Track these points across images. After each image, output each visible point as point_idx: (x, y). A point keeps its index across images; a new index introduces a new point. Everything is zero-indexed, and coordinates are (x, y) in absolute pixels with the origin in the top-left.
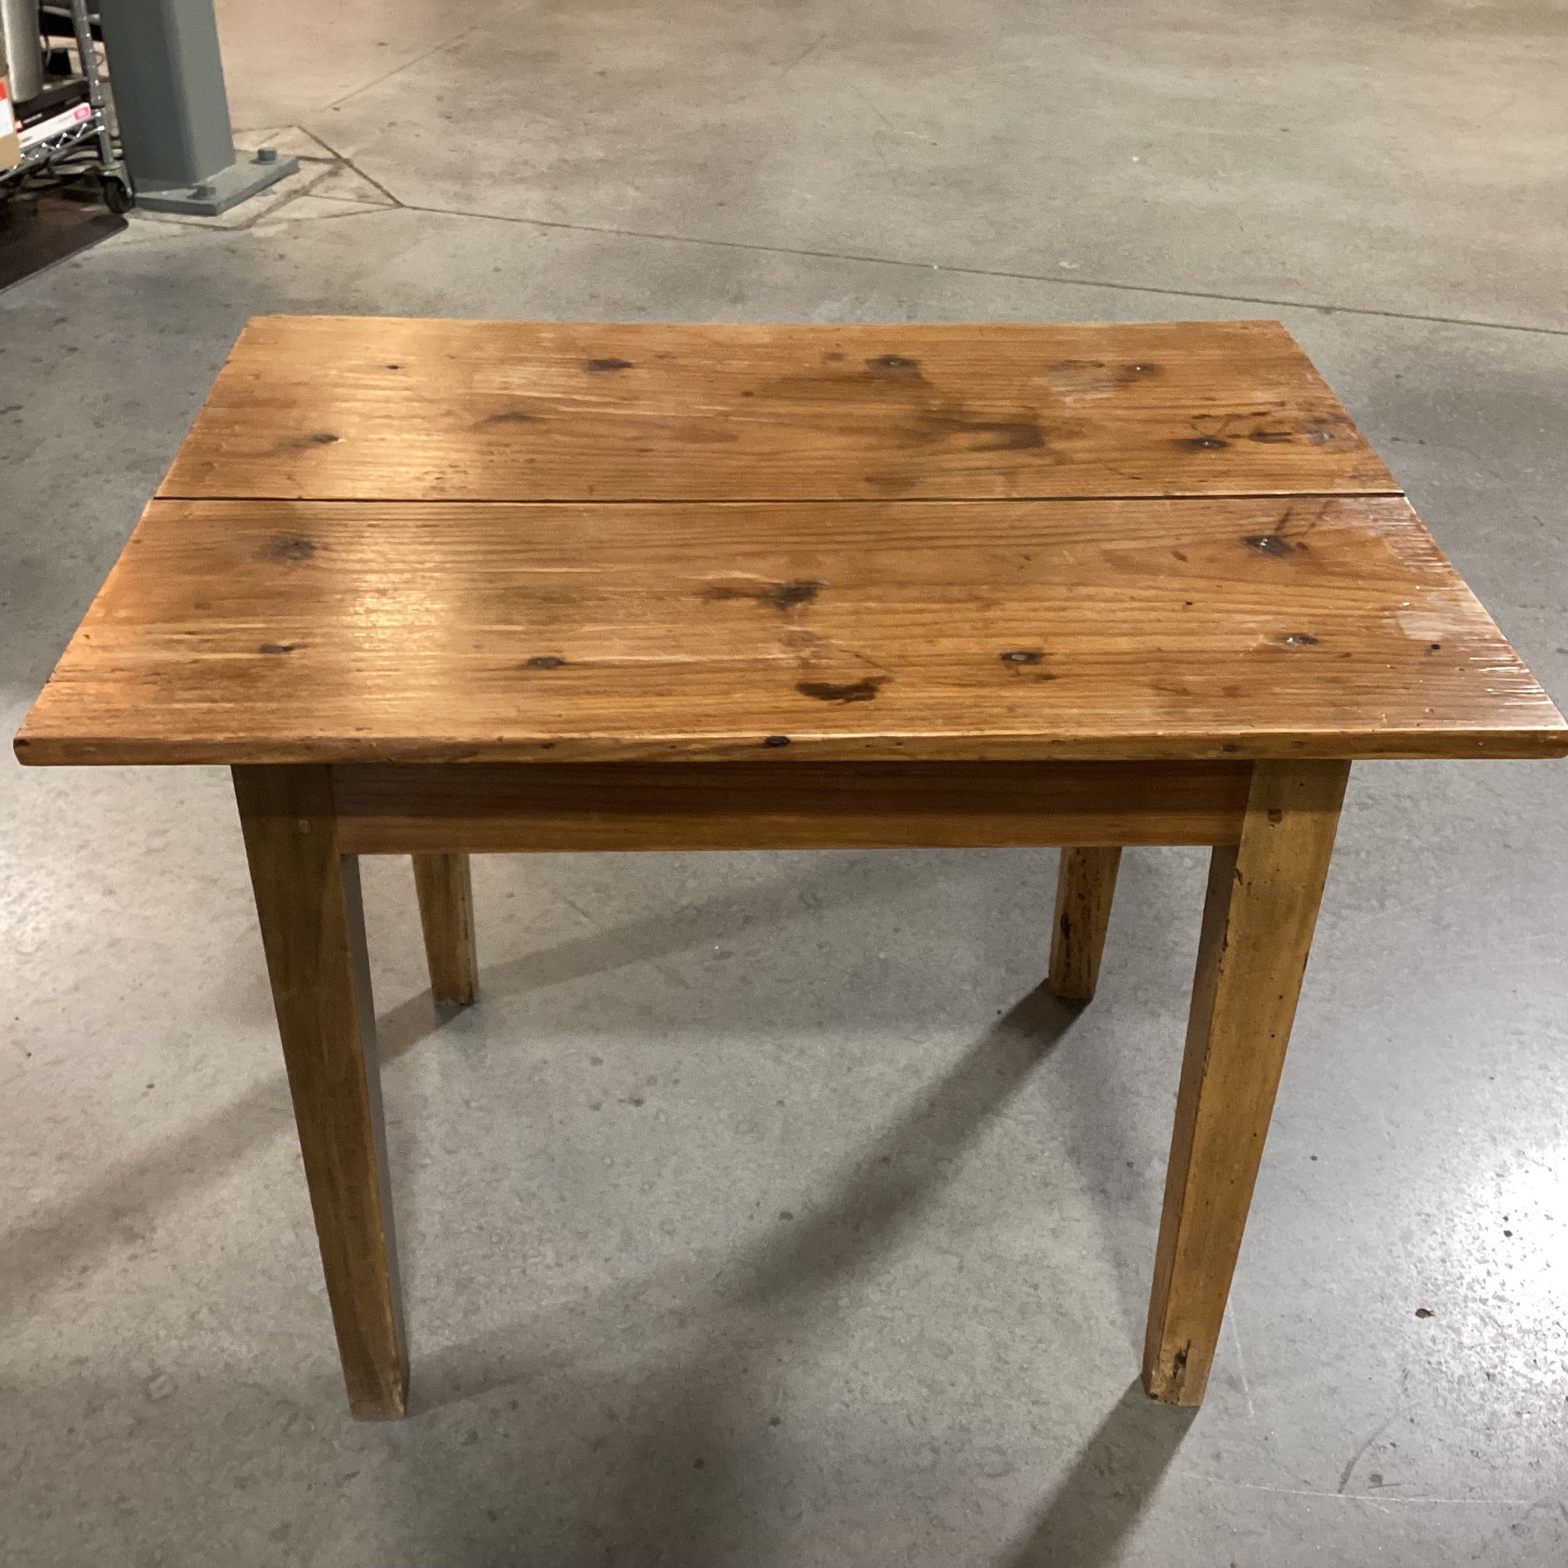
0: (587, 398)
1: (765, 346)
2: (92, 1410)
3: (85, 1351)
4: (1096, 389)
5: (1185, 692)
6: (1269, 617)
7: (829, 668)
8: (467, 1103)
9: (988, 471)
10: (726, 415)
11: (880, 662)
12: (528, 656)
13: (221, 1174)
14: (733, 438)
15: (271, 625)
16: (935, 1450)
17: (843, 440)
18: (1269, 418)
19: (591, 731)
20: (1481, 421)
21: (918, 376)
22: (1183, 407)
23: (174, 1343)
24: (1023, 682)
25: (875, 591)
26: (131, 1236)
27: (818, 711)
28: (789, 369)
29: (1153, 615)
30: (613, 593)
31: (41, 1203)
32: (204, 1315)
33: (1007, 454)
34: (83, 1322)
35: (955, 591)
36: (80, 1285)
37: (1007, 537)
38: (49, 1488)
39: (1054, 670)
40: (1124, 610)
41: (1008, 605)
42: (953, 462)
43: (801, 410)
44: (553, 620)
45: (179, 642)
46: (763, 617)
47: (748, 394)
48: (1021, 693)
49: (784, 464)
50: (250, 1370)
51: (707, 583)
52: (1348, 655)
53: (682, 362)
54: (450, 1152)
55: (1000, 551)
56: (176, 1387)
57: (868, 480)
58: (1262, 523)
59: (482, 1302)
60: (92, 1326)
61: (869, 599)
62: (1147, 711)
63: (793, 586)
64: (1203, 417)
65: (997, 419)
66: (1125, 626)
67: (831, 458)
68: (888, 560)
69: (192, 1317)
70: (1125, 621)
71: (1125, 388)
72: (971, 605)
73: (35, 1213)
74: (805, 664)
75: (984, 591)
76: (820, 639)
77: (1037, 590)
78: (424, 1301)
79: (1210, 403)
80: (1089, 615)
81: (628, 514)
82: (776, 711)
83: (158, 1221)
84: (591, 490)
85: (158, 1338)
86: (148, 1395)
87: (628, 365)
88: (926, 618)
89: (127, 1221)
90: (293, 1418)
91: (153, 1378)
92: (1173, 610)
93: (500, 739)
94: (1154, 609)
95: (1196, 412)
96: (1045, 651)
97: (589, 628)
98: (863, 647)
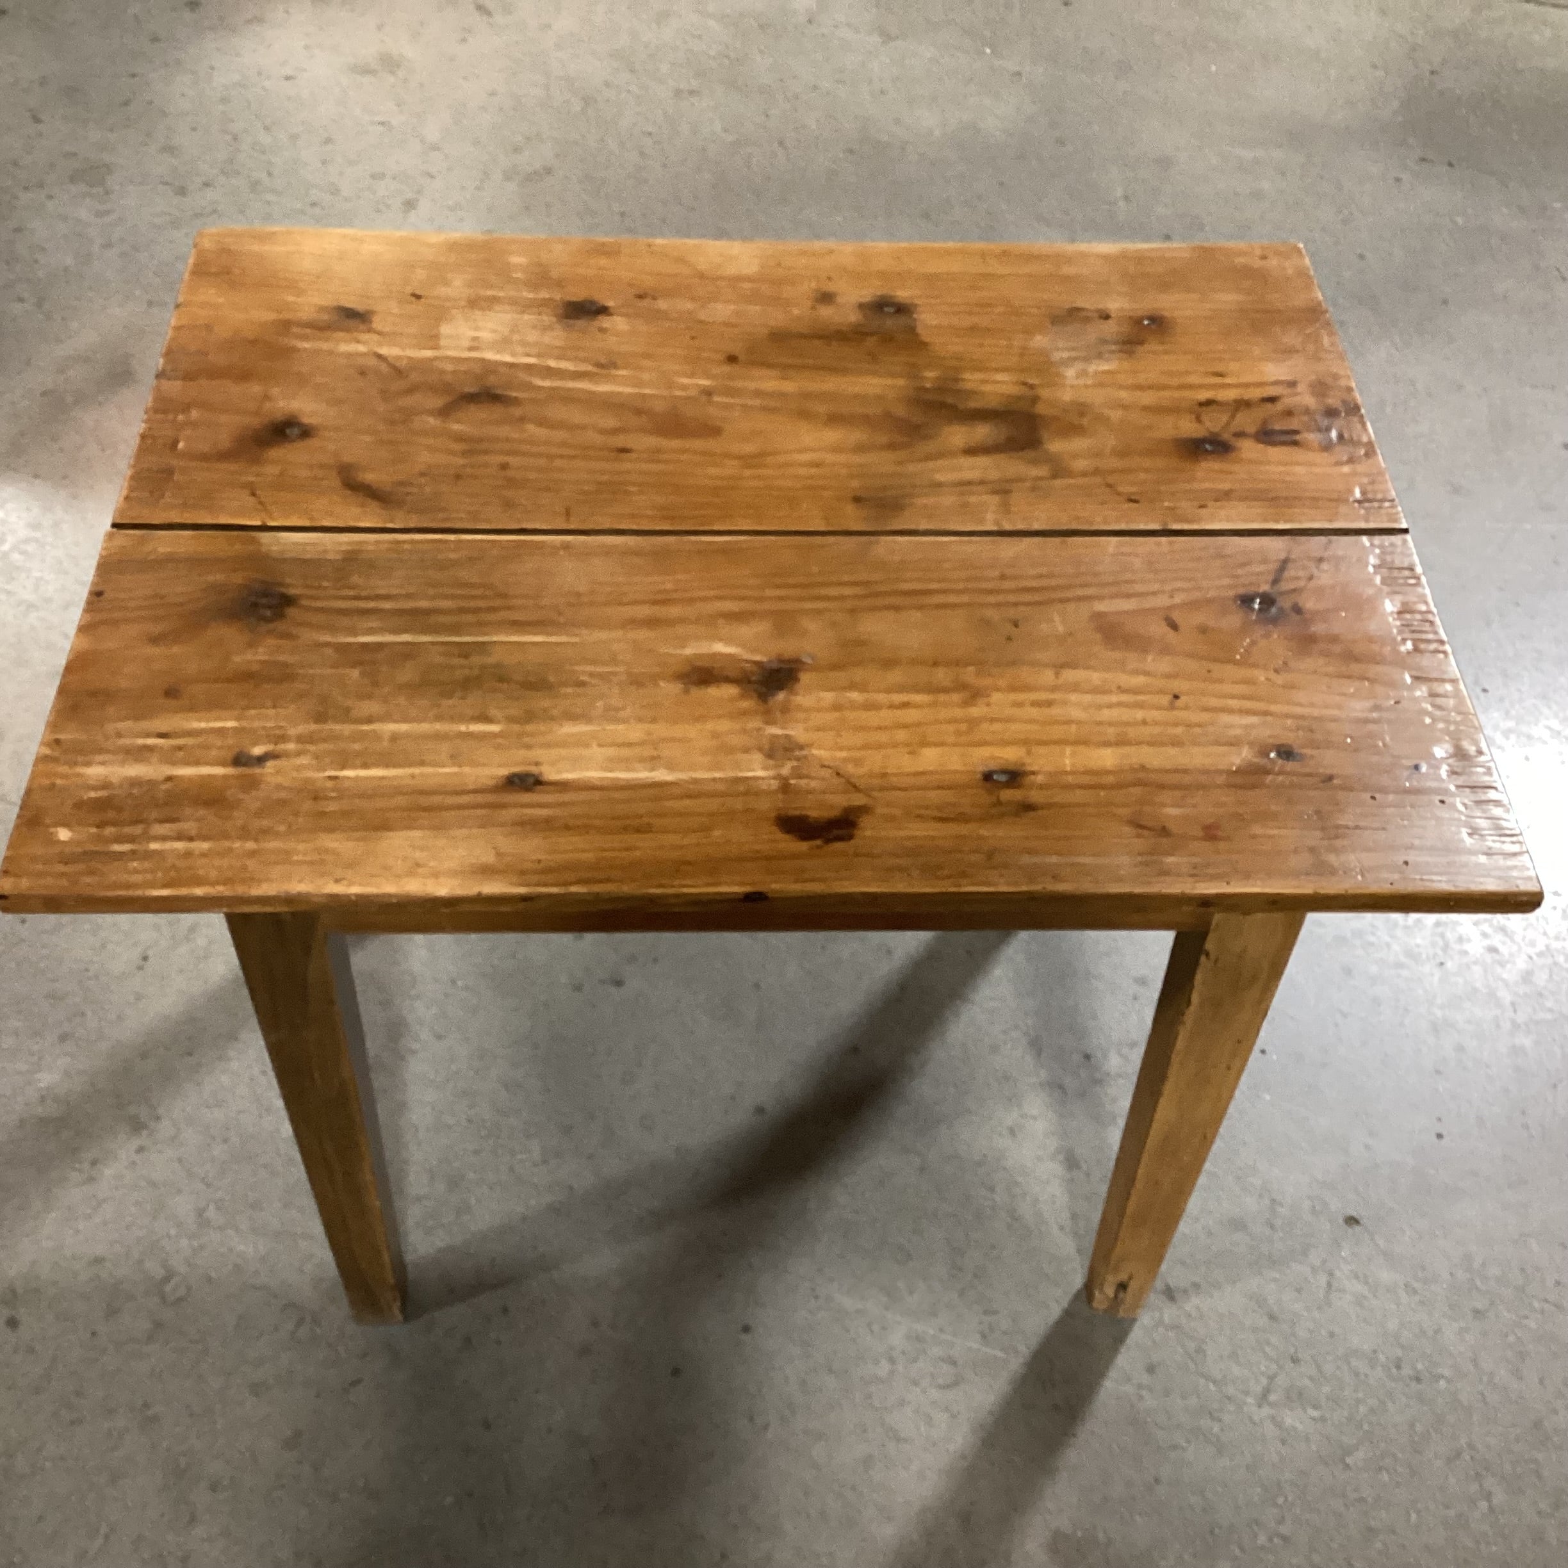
0: (564, 365)
1: (749, 279)
2: (112, 1312)
3: (100, 1250)
4: (1099, 356)
5: (1164, 831)
6: (1254, 720)
7: (809, 792)
8: (453, 982)
9: (980, 488)
10: (708, 393)
11: (861, 783)
12: (504, 772)
13: (220, 1058)
14: (714, 431)
15: (244, 724)
16: (892, 1360)
17: (831, 436)
18: (1279, 406)
19: (571, 884)
20: (1516, 137)
21: (912, 330)
22: (1190, 387)
23: (184, 1242)
24: (1002, 815)
25: (858, 674)
26: (137, 1126)
27: (795, 856)
28: (777, 318)
29: (1139, 715)
30: (591, 675)
31: (48, 1088)
32: (211, 1213)
33: (1001, 459)
34: (97, 1220)
35: (941, 675)
36: (91, 1179)
37: (998, 592)
38: (78, 1394)
39: (1035, 796)
40: (1110, 706)
41: (996, 697)
42: (947, 471)
43: (789, 387)
44: (529, 717)
45: (150, 749)
46: (744, 713)
47: (732, 359)
48: (1000, 833)
49: (770, 472)
50: (257, 1272)
51: (688, 660)
52: (1330, 778)
53: (662, 304)
54: (439, 1037)
55: (990, 613)
56: (189, 1289)
57: (857, 500)
58: (1258, 574)
59: (473, 1201)
60: (105, 1223)
61: (852, 686)
62: (1125, 860)
63: (775, 666)
64: (1209, 403)
65: (992, 403)
66: (1111, 731)
67: (817, 465)
68: (875, 626)
69: (200, 1215)
70: (1110, 724)
71: (1130, 353)
72: (956, 697)
73: (43, 1099)
74: (785, 787)
75: (969, 674)
76: (801, 748)
77: (1025, 674)
78: (419, 1199)
79: (1219, 380)
80: (1076, 713)
81: (608, 551)
82: (757, 857)
83: (161, 1111)
84: (568, 513)
85: (168, 1236)
86: (163, 1299)
87: (603, 311)
88: (911, 715)
89: (132, 1110)
90: (300, 1322)
91: (167, 1279)
92: (1159, 708)
93: (479, 894)
94: (1140, 706)
95: (1204, 395)
96: (1029, 768)
97: (569, 729)
98: (845, 760)
